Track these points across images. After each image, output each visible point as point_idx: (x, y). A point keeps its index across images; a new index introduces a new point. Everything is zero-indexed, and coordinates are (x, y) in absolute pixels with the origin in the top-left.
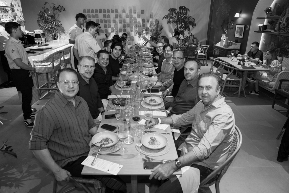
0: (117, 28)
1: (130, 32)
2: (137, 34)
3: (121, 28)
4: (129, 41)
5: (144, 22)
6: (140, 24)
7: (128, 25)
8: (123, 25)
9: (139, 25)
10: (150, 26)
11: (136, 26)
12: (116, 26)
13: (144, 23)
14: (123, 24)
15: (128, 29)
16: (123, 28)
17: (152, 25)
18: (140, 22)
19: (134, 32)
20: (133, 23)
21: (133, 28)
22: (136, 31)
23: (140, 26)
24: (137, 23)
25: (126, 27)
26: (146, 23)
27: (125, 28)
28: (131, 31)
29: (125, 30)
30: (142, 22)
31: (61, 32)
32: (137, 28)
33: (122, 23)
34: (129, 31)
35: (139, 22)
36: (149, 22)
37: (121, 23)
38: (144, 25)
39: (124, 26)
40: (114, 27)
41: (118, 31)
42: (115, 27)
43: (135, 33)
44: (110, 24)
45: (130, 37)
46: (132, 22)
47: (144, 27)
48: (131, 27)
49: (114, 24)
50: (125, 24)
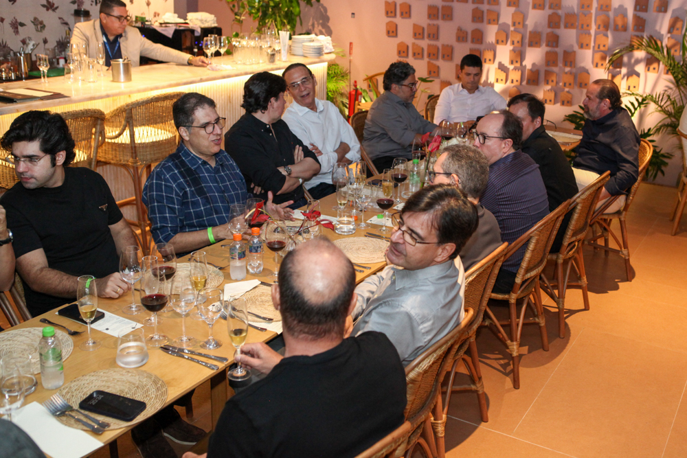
0: (525, 26)
1: (576, 48)
2: (604, 58)
3: (540, 29)
4: (567, 89)
5: (646, 10)
6: (625, 16)
7: (571, 20)
8: (550, 16)
9: (620, 23)
10: (669, 31)
11: (606, 27)
12: (520, 20)
13: (642, 15)
14: (550, 12)
15: (569, 36)
16: (549, 30)
17: (679, 25)
18: (626, 9)
19: (594, 52)
20: (593, 11)
21: (593, 32)
22: (602, 48)
23: (625, 28)
24: (611, 14)
25: (562, 26)
26: (655, 14)
27: (557, 31)
28: (581, 46)
29: (554, 41)
30: (635, 9)
31: (316, 26)
32: (609, 34)
33: (547, 7)
34: (572, 46)
35: (621, 7)
36: (665, 11)
37: (543, 9)
38: (640, 24)
39: (553, 22)
40: (509, 22)
41: (527, 41)
42: (514, 24)
43: (598, 56)
44: (494, 8)
45: (574, 70)
46: (589, 6)
47: (643, 30)
48: (584, 30)
49: (512, 9)
50: (560, 12)
